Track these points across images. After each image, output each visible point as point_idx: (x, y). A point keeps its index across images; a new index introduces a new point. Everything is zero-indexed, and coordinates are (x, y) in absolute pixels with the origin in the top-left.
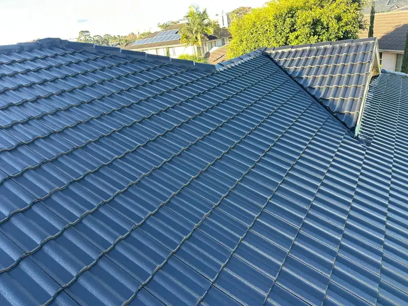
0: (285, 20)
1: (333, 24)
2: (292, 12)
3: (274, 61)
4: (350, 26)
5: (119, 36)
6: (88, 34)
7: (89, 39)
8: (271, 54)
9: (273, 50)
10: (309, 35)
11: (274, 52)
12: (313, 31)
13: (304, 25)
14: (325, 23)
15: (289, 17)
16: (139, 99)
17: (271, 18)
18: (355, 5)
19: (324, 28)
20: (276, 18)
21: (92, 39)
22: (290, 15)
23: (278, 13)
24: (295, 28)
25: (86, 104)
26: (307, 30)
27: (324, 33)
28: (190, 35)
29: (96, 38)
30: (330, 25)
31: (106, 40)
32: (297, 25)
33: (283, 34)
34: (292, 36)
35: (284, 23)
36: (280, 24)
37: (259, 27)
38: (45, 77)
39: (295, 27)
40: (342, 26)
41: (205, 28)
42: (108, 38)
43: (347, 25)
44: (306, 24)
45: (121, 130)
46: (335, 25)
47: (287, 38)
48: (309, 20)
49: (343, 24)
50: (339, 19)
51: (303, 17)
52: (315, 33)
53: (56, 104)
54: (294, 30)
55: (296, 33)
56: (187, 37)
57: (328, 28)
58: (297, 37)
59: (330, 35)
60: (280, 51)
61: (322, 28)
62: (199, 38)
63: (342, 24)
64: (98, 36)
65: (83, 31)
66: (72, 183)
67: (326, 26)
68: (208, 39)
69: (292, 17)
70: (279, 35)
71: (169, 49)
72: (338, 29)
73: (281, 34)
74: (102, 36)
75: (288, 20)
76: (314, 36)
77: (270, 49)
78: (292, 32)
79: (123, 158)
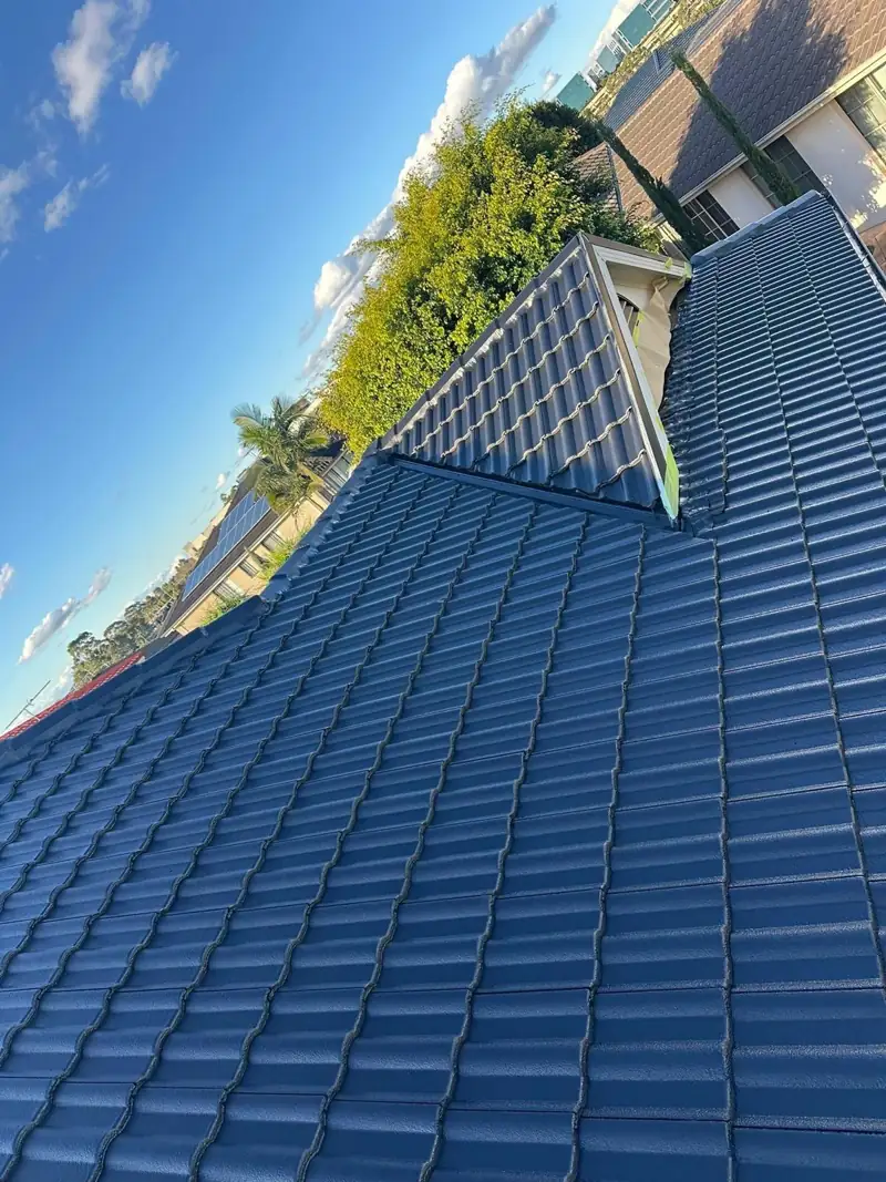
0: (416, 317)
1: (522, 242)
2: (415, 289)
3: (411, 459)
4: (562, 216)
5: (158, 589)
6: (89, 640)
7: (98, 648)
8: (396, 446)
9: (396, 433)
10: (493, 306)
11: (399, 438)
12: (492, 289)
13: (463, 295)
14: (503, 254)
15: (419, 305)
16: (329, 628)
17: (384, 338)
18: (539, 162)
19: (512, 265)
20: (394, 328)
21: (107, 643)
22: (418, 298)
23: (389, 315)
24: (453, 315)
25: (213, 753)
26: (480, 299)
27: (521, 275)
28: (285, 482)
29: (113, 634)
30: (517, 249)
31: (135, 620)
32: (450, 305)
33: (436, 347)
34: (459, 337)
35: (420, 324)
36: (410, 333)
37: (378, 375)
38: (81, 788)
39: (449, 313)
40: (545, 230)
41: (302, 441)
42: (139, 612)
43: (553, 219)
44: (465, 289)
45: (325, 745)
46: (526, 242)
47: (453, 347)
48: (462, 280)
49: (542, 225)
50: (525, 221)
51: (444, 281)
52: (502, 290)
53: (160, 798)
54: (455, 319)
55: (463, 324)
56: (279, 493)
57: (519, 257)
58: (471, 330)
59: (537, 267)
60: (410, 426)
61: (507, 269)
62: (308, 472)
63: (540, 227)
64: (113, 626)
65: (74, 643)
66: (313, 911)
67: (513, 258)
68: (330, 459)
69: (426, 297)
70: (431, 356)
71: (267, 543)
72: (543, 242)
73: (434, 352)
74: (124, 619)
75: (424, 313)
76: (503, 297)
77: (388, 437)
78: (453, 328)
79: (370, 793)
